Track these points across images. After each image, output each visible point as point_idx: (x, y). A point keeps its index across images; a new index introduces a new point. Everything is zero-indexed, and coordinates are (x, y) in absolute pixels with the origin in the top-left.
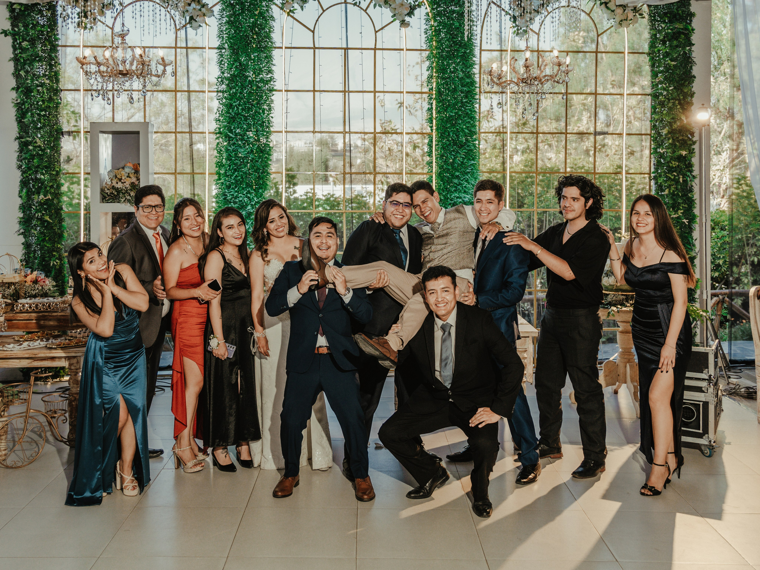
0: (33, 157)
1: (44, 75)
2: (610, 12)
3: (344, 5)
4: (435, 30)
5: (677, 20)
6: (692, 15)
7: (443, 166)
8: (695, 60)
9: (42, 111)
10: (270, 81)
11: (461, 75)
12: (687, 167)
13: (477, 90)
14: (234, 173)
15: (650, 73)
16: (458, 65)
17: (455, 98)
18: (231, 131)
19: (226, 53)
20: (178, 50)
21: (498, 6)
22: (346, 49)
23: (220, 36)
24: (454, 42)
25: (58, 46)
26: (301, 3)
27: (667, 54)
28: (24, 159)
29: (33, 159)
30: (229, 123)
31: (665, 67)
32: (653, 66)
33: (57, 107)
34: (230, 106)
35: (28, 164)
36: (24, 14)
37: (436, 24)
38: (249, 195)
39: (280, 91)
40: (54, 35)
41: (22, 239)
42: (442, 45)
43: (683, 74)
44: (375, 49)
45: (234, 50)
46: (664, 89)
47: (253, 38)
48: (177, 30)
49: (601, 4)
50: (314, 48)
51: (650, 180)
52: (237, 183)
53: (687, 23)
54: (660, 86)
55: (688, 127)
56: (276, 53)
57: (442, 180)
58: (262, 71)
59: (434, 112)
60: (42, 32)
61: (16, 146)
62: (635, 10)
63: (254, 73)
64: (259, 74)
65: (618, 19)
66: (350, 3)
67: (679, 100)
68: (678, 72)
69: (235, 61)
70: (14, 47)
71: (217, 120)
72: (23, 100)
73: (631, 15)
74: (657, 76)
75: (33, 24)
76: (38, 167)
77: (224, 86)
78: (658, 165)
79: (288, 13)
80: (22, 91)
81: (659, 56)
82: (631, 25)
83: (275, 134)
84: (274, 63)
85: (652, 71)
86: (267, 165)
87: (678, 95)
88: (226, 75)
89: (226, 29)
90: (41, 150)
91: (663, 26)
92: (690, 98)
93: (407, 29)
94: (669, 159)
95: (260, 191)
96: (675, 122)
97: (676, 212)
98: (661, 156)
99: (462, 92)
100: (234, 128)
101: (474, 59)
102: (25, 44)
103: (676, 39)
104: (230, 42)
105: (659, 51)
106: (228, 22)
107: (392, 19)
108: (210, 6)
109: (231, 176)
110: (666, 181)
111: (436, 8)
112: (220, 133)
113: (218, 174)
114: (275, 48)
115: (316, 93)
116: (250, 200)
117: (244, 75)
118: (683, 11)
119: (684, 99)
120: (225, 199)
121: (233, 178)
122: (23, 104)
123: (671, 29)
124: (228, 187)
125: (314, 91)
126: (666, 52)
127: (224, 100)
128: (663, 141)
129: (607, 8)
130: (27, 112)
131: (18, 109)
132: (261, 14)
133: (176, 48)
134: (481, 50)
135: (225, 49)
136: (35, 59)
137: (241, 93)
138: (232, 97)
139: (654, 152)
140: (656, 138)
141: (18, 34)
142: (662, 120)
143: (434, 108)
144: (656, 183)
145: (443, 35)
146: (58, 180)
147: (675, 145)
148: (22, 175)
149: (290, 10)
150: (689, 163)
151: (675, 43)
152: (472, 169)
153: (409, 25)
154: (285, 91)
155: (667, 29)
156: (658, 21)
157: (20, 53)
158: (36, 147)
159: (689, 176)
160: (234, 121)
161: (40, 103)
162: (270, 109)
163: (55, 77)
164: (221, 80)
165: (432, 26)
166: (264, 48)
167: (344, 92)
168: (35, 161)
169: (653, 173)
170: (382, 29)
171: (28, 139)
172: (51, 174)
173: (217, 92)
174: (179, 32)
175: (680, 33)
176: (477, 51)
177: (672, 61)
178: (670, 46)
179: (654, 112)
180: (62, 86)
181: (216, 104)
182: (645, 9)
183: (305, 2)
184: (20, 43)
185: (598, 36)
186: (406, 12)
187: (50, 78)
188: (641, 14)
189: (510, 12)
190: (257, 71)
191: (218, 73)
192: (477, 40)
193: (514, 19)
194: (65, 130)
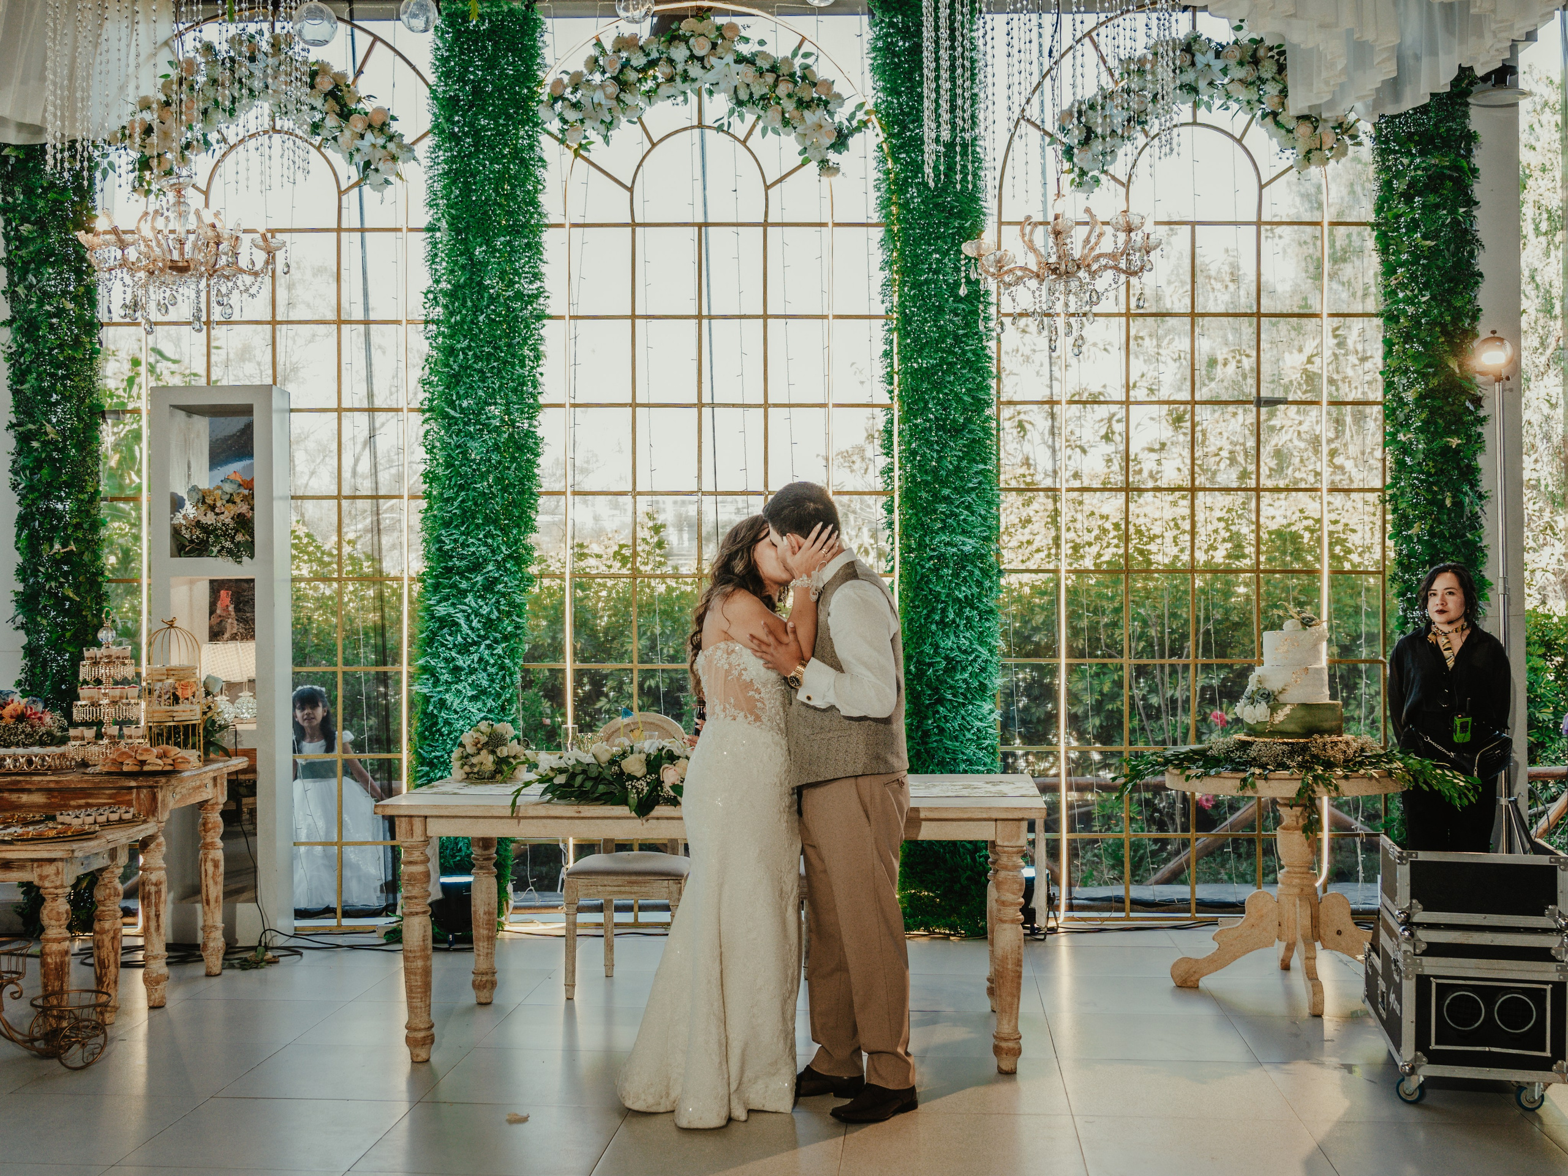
0: (39, 464)
1: (64, 293)
2: (1283, 132)
3: (697, 131)
4: (895, 183)
5: (1436, 147)
6: (1471, 138)
7: (914, 476)
8: (1479, 235)
9: (59, 367)
10: (537, 296)
12: (1463, 475)
13: (993, 310)
14: (457, 494)
15: (1378, 269)
16: (946, 253)
17: (940, 328)
18: (451, 404)
19: (444, 239)
20: (344, 235)
21: (1038, 127)
22: (703, 225)
23: (433, 204)
24: (936, 205)
26: (602, 128)
27: (1413, 226)
28: (24, 468)
29: (40, 468)
30: (448, 387)
31: (1412, 253)
32: (1384, 251)
33: (91, 359)
34: (451, 351)
35: (31, 480)
36: (25, 168)
37: (897, 168)
38: (490, 541)
39: (559, 317)
40: (87, 208)
41: (21, 638)
42: (910, 213)
43: (1454, 267)
44: (765, 225)
45: (459, 232)
46: (1410, 301)
47: (500, 205)
48: (341, 193)
49: (1264, 116)
50: (634, 225)
51: (1383, 502)
52: (467, 516)
53: (1458, 155)
54: (1401, 295)
55: (1466, 384)
56: (549, 239)
57: (912, 507)
58: (517, 275)
59: (896, 358)
60: (62, 203)
61: (9, 440)
62: (1344, 129)
63: (502, 279)
64: (512, 283)
65: (1302, 148)
66: (709, 127)
67: (1443, 326)
68: (1439, 263)
69: (462, 254)
70: (6, 236)
71: (425, 383)
73: (1329, 139)
74: (1394, 272)
75: (42, 187)
76: (49, 484)
77: (439, 309)
78: (1401, 469)
79: (576, 151)
80: (20, 328)
81: (1397, 230)
82: (1332, 162)
83: (547, 410)
84: (544, 258)
85: (1383, 262)
86: (531, 477)
87: (1441, 315)
88: (444, 285)
89: (444, 187)
90: (57, 449)
91: (1406, 161)
92: (1467, 322)
93: (833, 179)
94: (1422, 456)
95: (515, 532)
96: (1434, 375)
98: (1405, 449)
99: (957, 315)
100: (459, 398)
102: (25, 228)
103: (1435, 191)
104: (449, 214)
105: (1397, 217)
106: (446, 174)
107: (799, 160)
108: (407, 140)
109: (455, 499)
110: (1415, 506)
111: (896, 134)
112: (431, 409)
113: (428, 496)
114: (548, 226)
115: (637, 321)
116: (493, 551)
117: (480, 284)
118: (1450, 129)
119: (1454, 322)
120: (440, 549)
121: (456, 504)
122: (22, 354)
123: (1424, 169)
124: (447, 524)
125: (633, 317)
126: (1413, 220)
127: (440, 339)
128: (1408, 417)
129: (1278, 124)
130: (28, 371)
131: (13, 365)
132: (516, 153)
133: (339, 230)
134: (1000, 223)
135: (439, 229)
136: (46, 260)
137: (472, 322)
138: (455, 331)
139: (1390, 439)
140: (1394, 410)
141: (13, 208)
142: (1407, 369)
143: (895, 350)
144: (1395, 510)
145: (913, 191)
146: (93, 512)
147: (1436, 423)
148: (19, 503)
149: (580, 145)
150: (1468, 466)
151: (1433, 199)
152: (980, 483)
153: (837, 170)
154: (571, 317)
155: (1415, 170)
156: (1395, 152)
157: (17, 248)
158: (45, 444)
159: (1466, 494)
160: (457, 383)
161: (56, 351)
162: (537, 358)
163: (88, 297)
164: (432, 297)
165: (889, 172)
166: (524, 226)
167: (699, 317)
168: (44, 471)
169: (1389, 487)
170: (780, 180)
171: (31, 426)
172: (77, 499)
173: (427, 322)
174: (344, 198)
175: (1442, 177)
177: (1425, 237)
178: (1424, 206)
179: (1388, 354)
180: (102, 315)
181: (425, 347)
182: (1366, 128)
183: (609, 125)
184: (17, 230)
185: (1261, 187)
186: (828, 142)
187: (75, 298)
188: (1353, 137)
189: (1060, 136)
190: (508, 278)
191: (427, 282)
192: (989, 204)
193: (1069, 152)
194: (107, 408)
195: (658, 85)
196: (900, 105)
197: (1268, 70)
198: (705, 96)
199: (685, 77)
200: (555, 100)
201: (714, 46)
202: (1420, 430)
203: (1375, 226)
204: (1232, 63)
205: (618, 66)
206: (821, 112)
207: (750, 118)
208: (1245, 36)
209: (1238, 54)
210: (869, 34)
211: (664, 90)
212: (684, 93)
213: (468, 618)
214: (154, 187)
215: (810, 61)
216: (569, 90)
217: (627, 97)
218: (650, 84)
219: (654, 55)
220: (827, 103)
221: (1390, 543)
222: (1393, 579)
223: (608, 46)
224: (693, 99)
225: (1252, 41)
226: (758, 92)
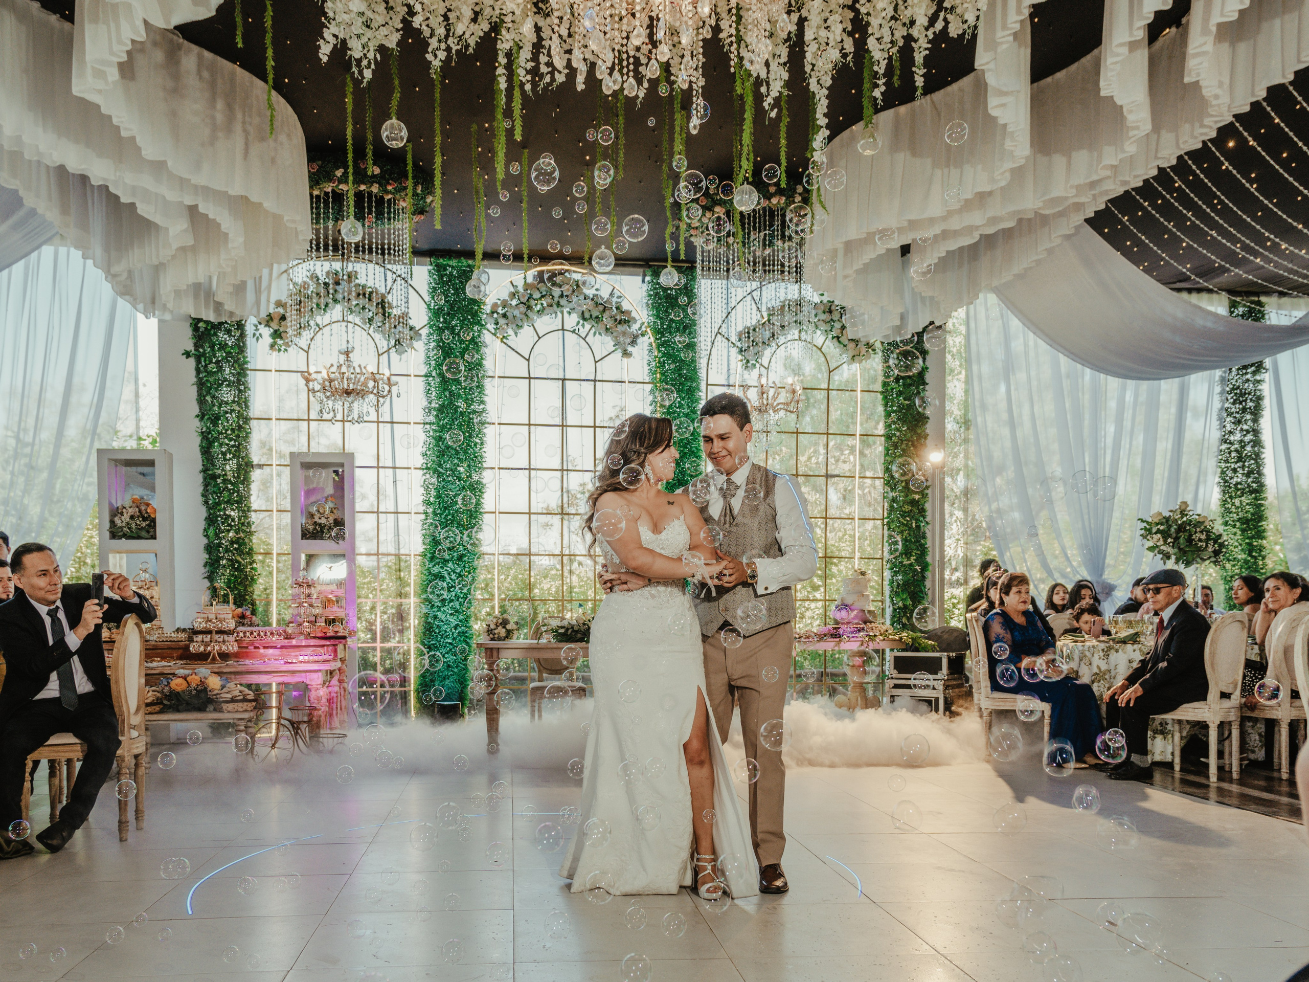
0: (221, 491)
1: (234, 402)
2: (842, 346)
3: (561, 332)
4: (659, 362)
6: (926, 353)
8: (928, 399)
10: (482, 413)
11: (686, 411)
12: (920, 512)
15: (883, 414)
16: (683, 399)
18: (440, 466)
19: (435, 382)
21: (727, 339)
22: (564, 380)
23: (427, 363)
25: (247, 369)
26: (516, 328)
27: (900, 393)
28: (211, 493)
29: (222, 493)
30: (437, 457)
31: (899, 407)
32: (886, 405)
33: (246, 437)
34: (438, 440)
35: (216, 499)
36: (209, 333)
37: (660, 355)
38: (461, 535)
39: (493, 424)
40: (244, 357)
41: (207, 583)
42: (666, 377)
44: (595, 381)
45: (443, 378)
46: (898, 430)
48: (379, 355)
49: (833, 338)
50: (530, 378)
51: (883, 525)
54: (893, 426)
55: (922, 470)
56: (487, 383)
58: (473, 401)
60: (231, 353)
61: (200, 478)
62: (868, 345)
63: (466, 403)
64: (471, 405)
65: (851, 354)
66: (568, 330)
67: (913, 442)
68: (912, 411)
69: (445, 390)
70: (197, 369)
71: (425, 454)
72: (208, 428)
73: (864, 350)
74: (890, 416)
75: (220, 344)
76: (227, 502)
77: (432, 419)
78: (892, 509)
79: (502, 340)
80: (209, 419)
81: (892, 395)
82: (864, 361)
83: (487, 470)
84: (486, 392)
85: (885, 410)
86: (480, 504)
87: (912, 436)
88: (433, 405)
89: (434, 355)
90: (231, 483)
92: (923, 439)
93: (629, 359)
94: (901, 504)
97: (909, 559)
98: (894, 500)
100: (444, 462)
101: (700, 394)
102: (212, 366)
104: (437, 369)
105: (892, 389)
106: (436, 348)
107: (614, 349)
108: (417, 329)
109: (441, 514)
110: (899, 527)
111: (660, 338)
112: (428, 468)
113: (426, 512)
114: (487, 377)
115: (531, 427)
117: (454, 405)
119: (917, 440)
121: (443, 516)
122: (209, 433)
125: (529, 425)
126: (899, 391)
127: (431, 433)
128: (895, 485)
129: (839, 342)
130: (213, 441)
131: (203, 438)
132: (472, 339)
133: (379, 374)
134: (707, 385)
135: (431, 376)
136: (222, 384)
137: (451, 425)
138: (441, 429)
139: (887, 495)
140: (889, 481)
141: (204, 354)
142: (896, 461)
144: (889, 529)
145: (667, 367)
146: (249, 517)
147: (908, 488)
148: (208, 511)
149: (504, 337)
150: (922, 508)
151: (910, 381)
153: (631, 355)
154: (499, 424)
157: (205, 376)
158: (224, 480)
159: (922, 522)
160: (443, 455)
161: (229, 432)
162: (482, 443)
163: (244, 403)
164: (428, 410)
165: (657, 357)
166: (476, 376)
167: (563, 426)
168: (224, 495)
169: (886, 518)
170: (602, 359)
171: (215, 471)
172: (241, 510)
173: (424, 424)
174: (381, 357)
176: (703, 386)
177: (905, 399)
178: (904, 385)
179: (887, 454)
180: (251, 415)
181: (422, 437)
182: (878, 345)
183: (520, 327)
184: (206, 366)
185: (830, 372)
186: (629, 340)
187: (239, 404)
188: (874, 350)
189: (739, 344)
190: (469, 402)
191: (425, 403)
192: (702, 374)
193: (741, 351)
194: (255, 463)
195: (544, 308)
196: (662, 324)
197: (836, 316)
198: (566, 314)
199: (558, 304)
200: (493, 313)
201: (574, 292)
202: (900, 491)
203: (882, 393)
204: (820, 312)
205: (526, 298)
206: (626, 326)
207: (588, 326)
208: (825, 299)
209: (823, 308)
210: (645, 287)
211: (548, 310)
212: (556, 313)
213: (449, 574)
214: (283, 348)
215: (619, 300)
216: (500, 308)
217: (529, 313)
218: (539, 307)
219: (544, 293)
220: (629, 322)
221: (886, 544)
222: (887, 562)
223: (520, 289)
224: (559, 315)
225: (829, 301)
226: (595, 314)
